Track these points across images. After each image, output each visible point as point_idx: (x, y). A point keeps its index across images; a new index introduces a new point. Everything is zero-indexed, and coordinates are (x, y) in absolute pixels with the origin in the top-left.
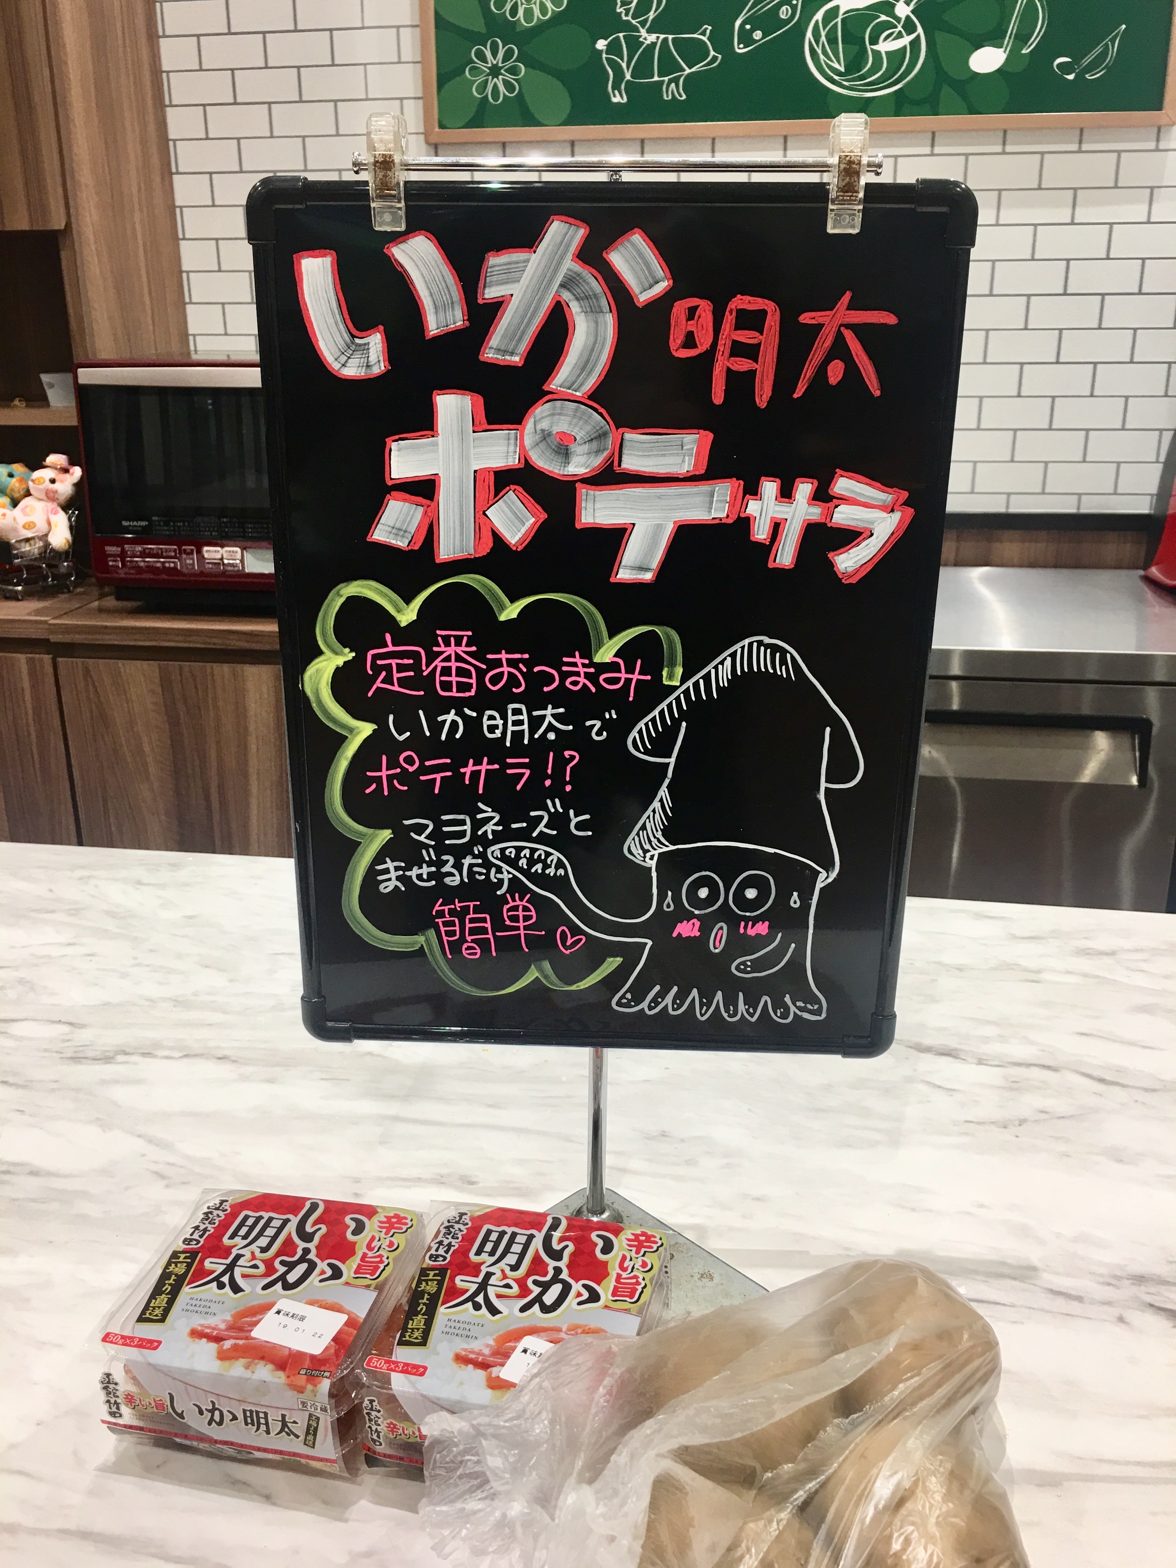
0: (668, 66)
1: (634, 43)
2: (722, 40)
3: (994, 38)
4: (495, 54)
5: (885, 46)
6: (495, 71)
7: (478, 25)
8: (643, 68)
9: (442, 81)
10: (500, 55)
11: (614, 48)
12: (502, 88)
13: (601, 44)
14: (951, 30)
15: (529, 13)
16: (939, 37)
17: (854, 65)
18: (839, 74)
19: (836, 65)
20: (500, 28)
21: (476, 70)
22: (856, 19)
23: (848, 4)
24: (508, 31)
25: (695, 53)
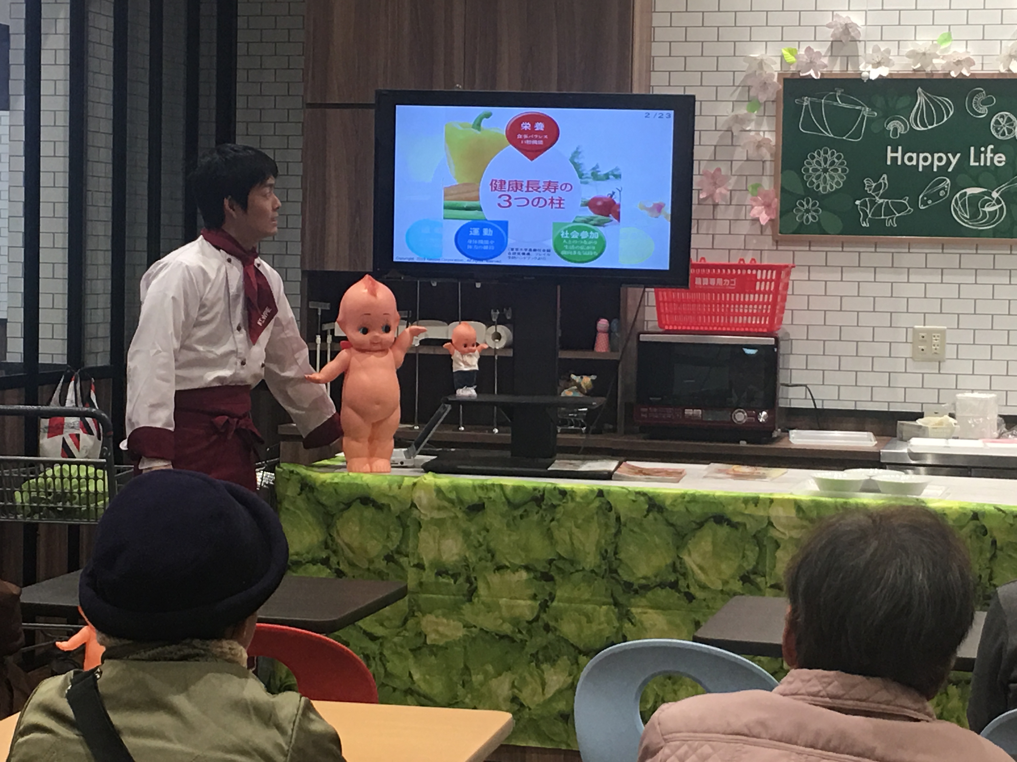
0: (889, 212)
1: (873, 202)
4: (808, 203)
5: (987, 209)
6: (808, 211)
7: (801, 191)
8: (877, 212)
9: (782, 214)
10: (810, 204)
11: (864, 204)
12: (810, 217)
13: (858, 202)
14: (1014, 203)
15: (825, 189)
16: (1012, 206)
17: (974, 216)
18: (966, 219)
19: (965, 216)
20: (811, 193)
21: (798, 210)
22: (974, 197)
23: (971, 191)
24: (815, 195)
25: (901, 208)
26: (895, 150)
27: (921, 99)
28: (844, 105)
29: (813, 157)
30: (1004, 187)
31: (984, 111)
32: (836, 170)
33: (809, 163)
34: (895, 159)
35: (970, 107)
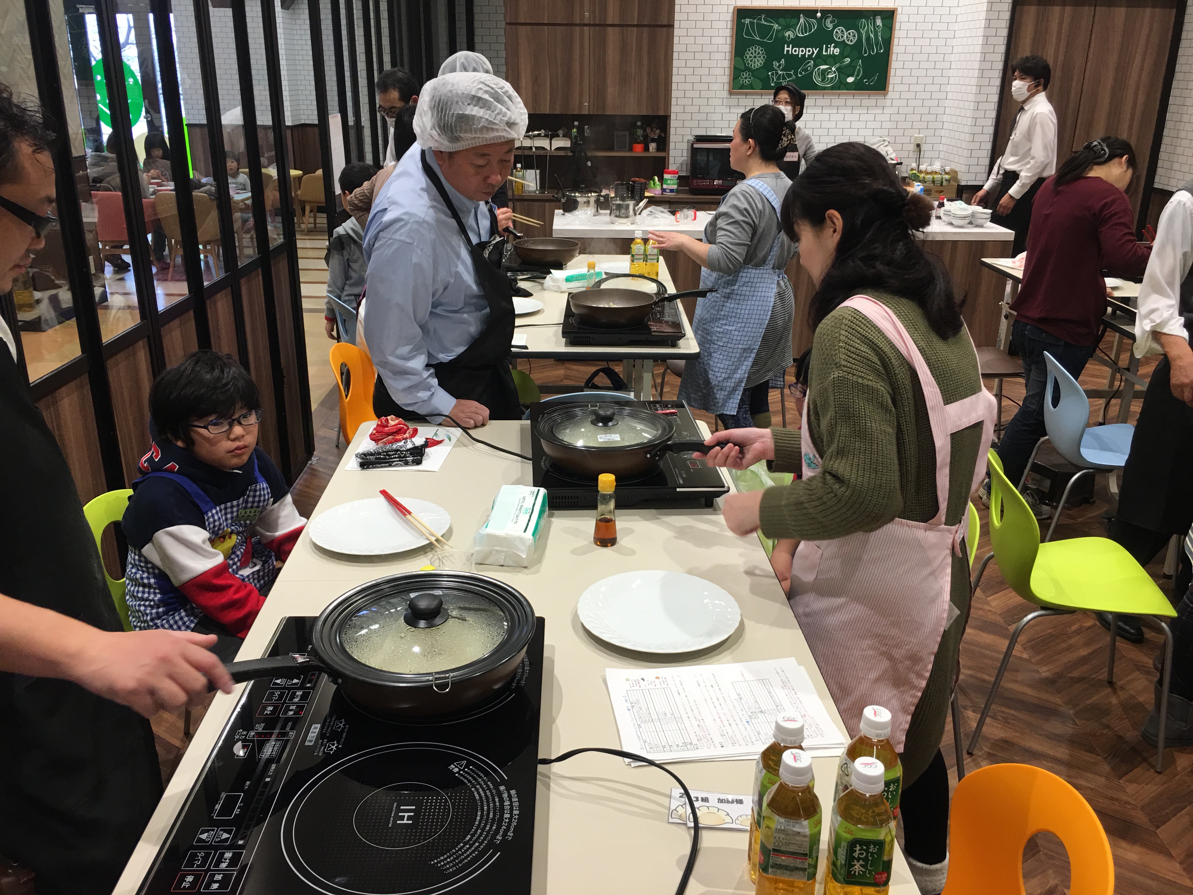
0: (784, 78)
1: (777, 73)
2: (796, 73)
3: (852, 75)
4: (746, 75)
5: (830, 76)
6: (746, 78)
7: (743, 68)
8: (778, 79)
9: (734, 79)
11: (772, 74)
12: (747, 81)
13: (770, 73)
14: (842, 73)
15: (754, 66)
16: (841, 75)
17: (823, 80)
18: (820, 81)
19: (819, 79)
20: (748, 69)
21: (742, 78)
22: (824, 71)
23: (823, 67)
24: (750, 70)
25: (790, 76)
26: (788, 47)
27: (802, 20)
28: (765, 23)
29: (749, 50)
30: (838, 65)
31: (831, 26)
32: (760, 57)
33: (748, 54)
34: (788, 51)
35: (825, 24)
